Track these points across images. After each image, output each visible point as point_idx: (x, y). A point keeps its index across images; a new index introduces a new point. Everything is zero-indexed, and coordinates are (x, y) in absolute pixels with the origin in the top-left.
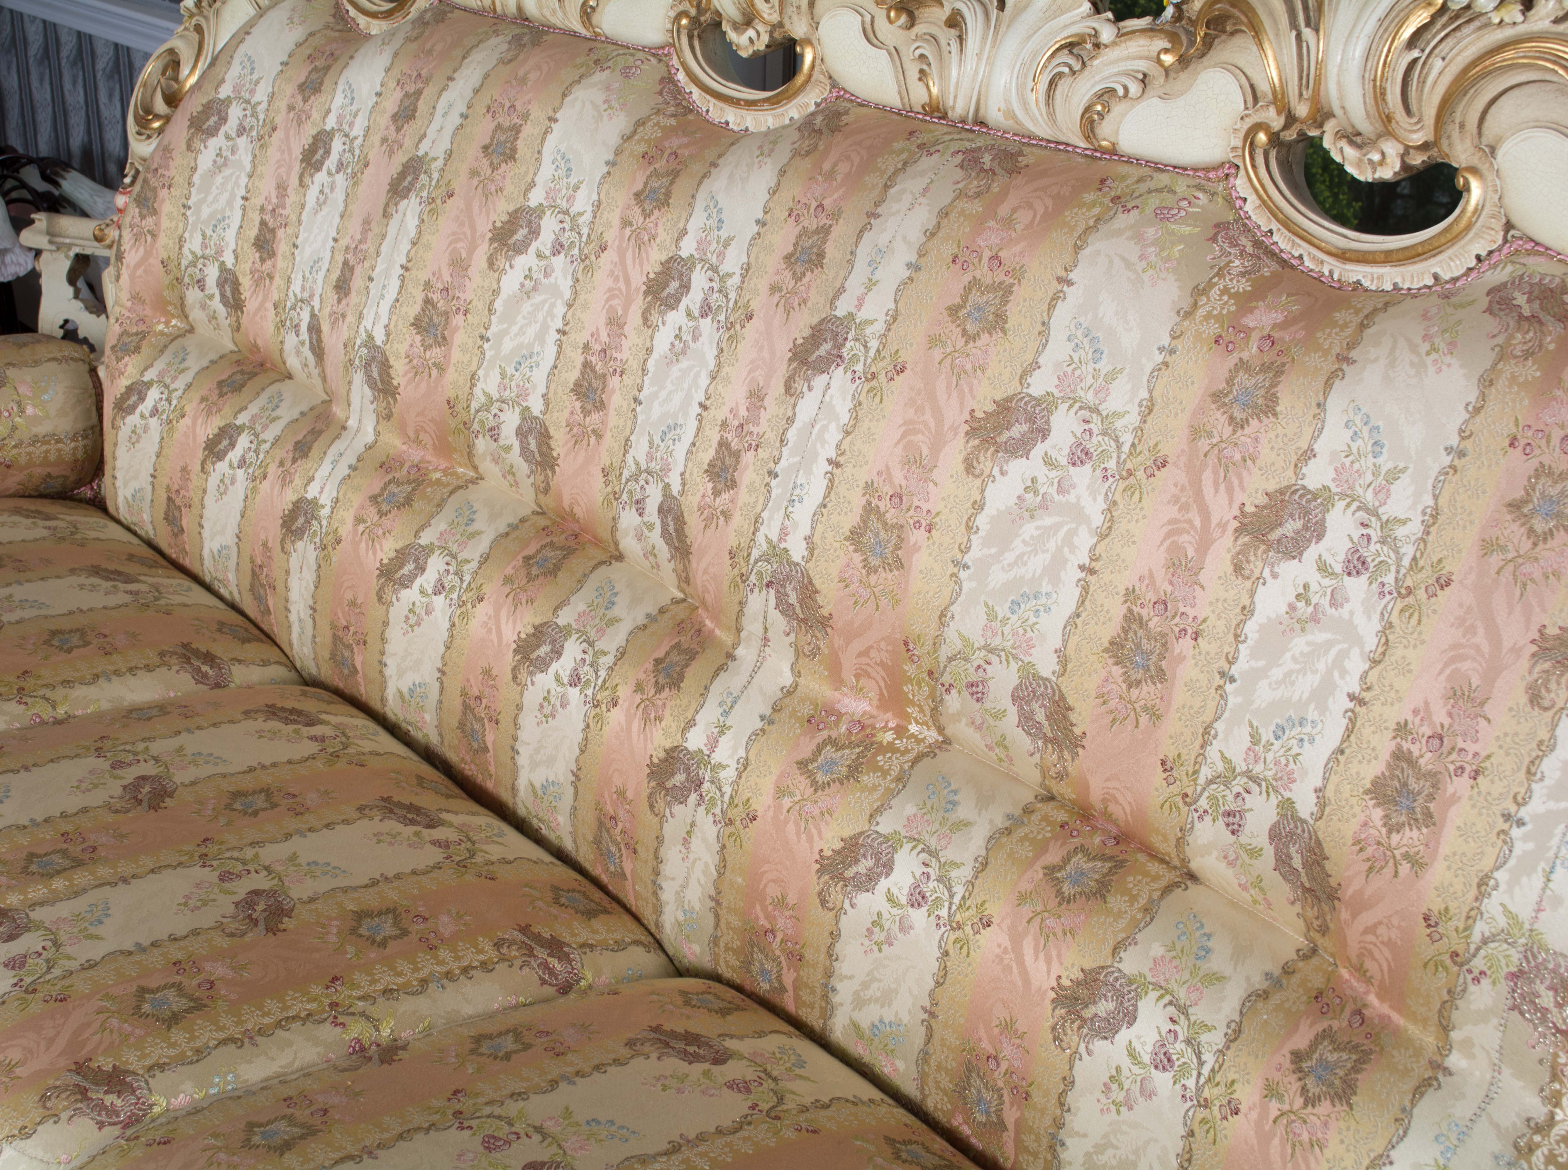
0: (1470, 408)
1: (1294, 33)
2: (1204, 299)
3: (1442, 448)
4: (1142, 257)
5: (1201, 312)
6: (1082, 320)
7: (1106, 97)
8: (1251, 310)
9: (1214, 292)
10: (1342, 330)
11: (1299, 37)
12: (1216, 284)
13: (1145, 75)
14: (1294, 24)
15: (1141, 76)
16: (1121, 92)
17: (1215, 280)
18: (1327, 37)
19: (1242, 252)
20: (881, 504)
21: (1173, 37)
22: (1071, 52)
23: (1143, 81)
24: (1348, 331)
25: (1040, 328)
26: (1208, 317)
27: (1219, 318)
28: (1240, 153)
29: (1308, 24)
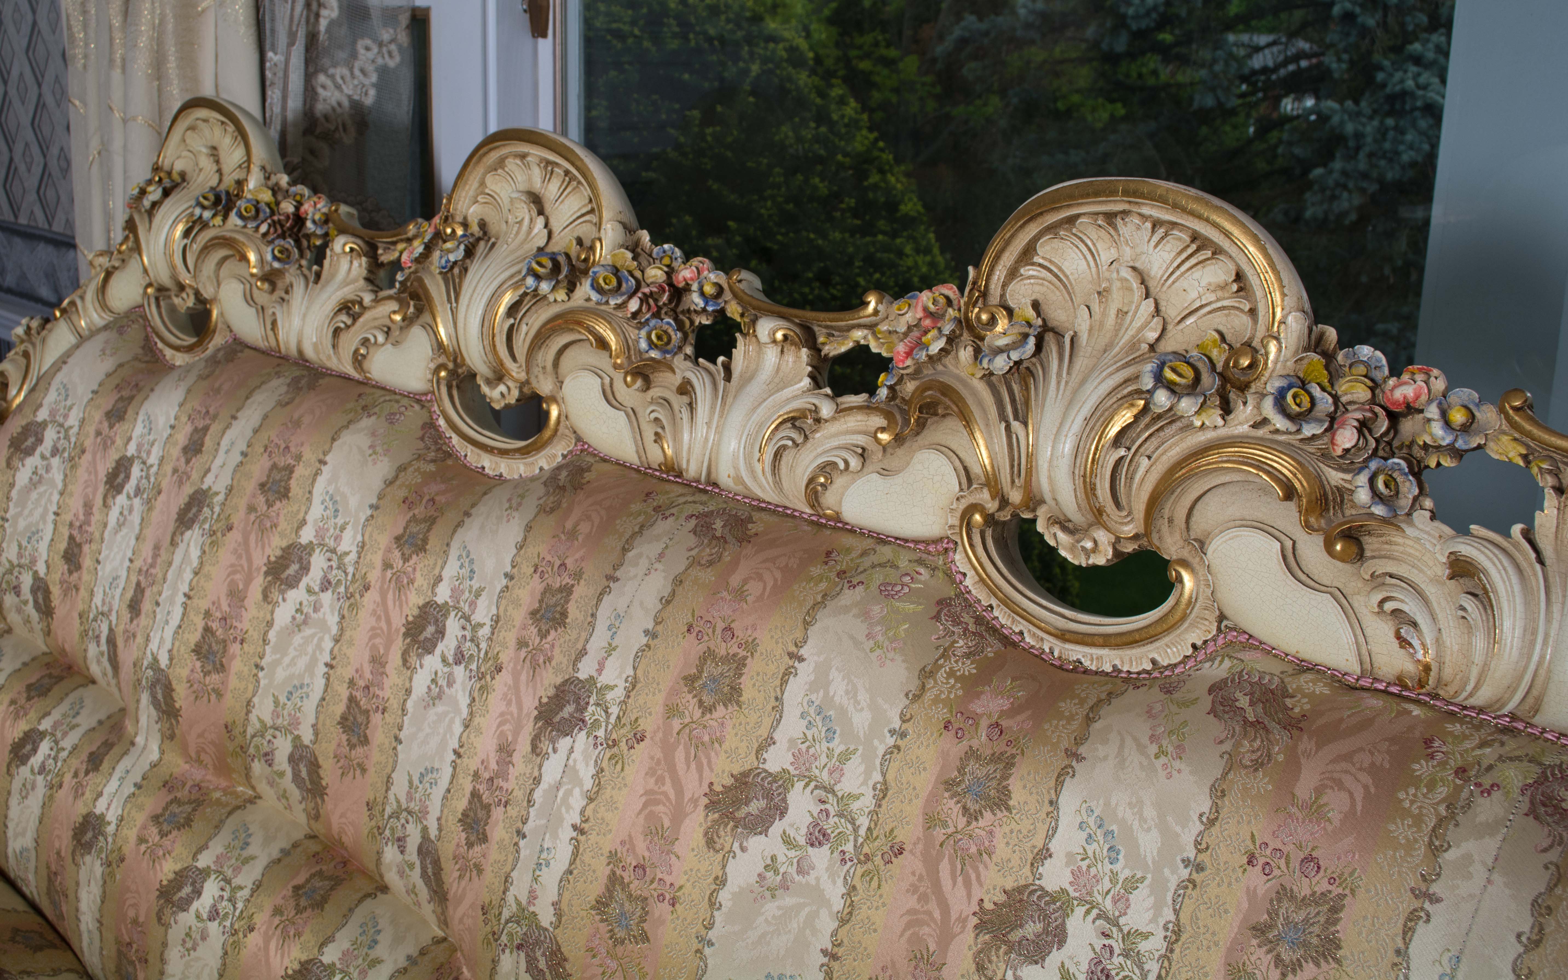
0: (1204, 819)
1: (1003, 425)
2: (931, 682)
3: (1178, 858)
4: (869, 636)
5: (929, 696)
6: (813, 697)
7: (828, 469)
8: (978, 695)
9: (941, 675)
10: (1068, 723)
11: (1008, 428)
12: (942, 666)
13: (864, 449)
14: (1003, 417)
15: (860, 451)
16: (842, 466)
17: (941, 661)
18: (1036, 432)
19: (966, 630)
20: (625, 875)
21: (888, 415)
22: (794, 426)
23: (862, 455)
24: (1075, 724)
25: (773, 703)
26: (936, 701)
27: (947, 703)
28: (957, 530)
29: (1016, 418)
